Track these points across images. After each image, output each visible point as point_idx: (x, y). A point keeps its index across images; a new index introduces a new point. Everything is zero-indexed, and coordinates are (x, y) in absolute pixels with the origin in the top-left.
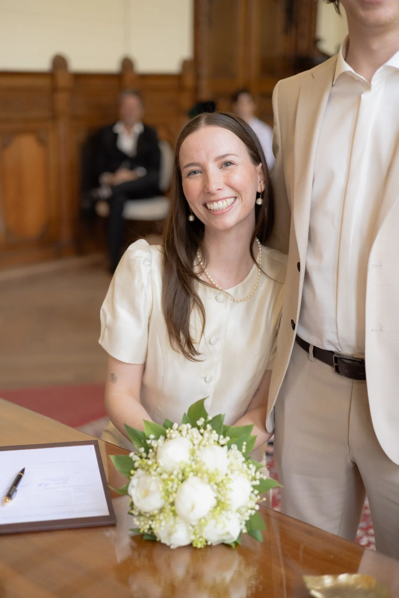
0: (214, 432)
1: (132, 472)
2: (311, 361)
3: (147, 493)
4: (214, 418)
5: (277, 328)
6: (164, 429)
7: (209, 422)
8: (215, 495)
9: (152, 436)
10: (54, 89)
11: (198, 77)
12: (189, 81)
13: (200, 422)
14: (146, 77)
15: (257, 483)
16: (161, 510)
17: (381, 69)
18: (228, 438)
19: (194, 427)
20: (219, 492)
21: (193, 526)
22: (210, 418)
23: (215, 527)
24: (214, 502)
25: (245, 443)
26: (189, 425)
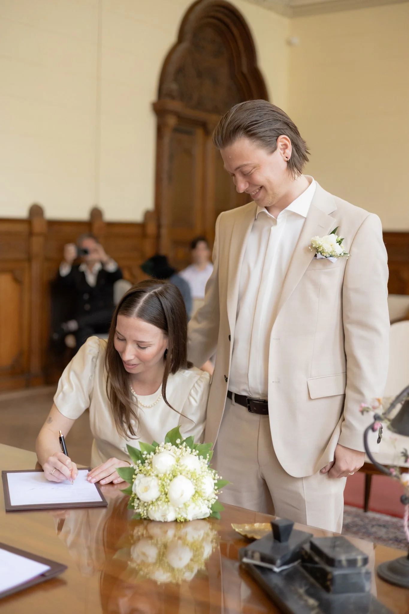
0: (188, 447)
1: (134, 476)
2: (234, 405)
3: (147, 489)
4: (187, 439)
5: (211, 382)
6: (153, 447)
7: (184, 441)
8: (194, 487)
9: (145, 452)
10: (31, 234)
11: (159, 226)
12: (151, 229)
13: (178, 441)
14: (111, 225)
15: (216, 482)
16: (157, 499)
17: (283, 211)
18: (198, 452)
19: (174, 445)
20: (196, 485)
21: (179, 509)
22: (184, 438)
23: (194, 508)
24: (193, 492)
25: (208, 455)
26: (170, 444)
